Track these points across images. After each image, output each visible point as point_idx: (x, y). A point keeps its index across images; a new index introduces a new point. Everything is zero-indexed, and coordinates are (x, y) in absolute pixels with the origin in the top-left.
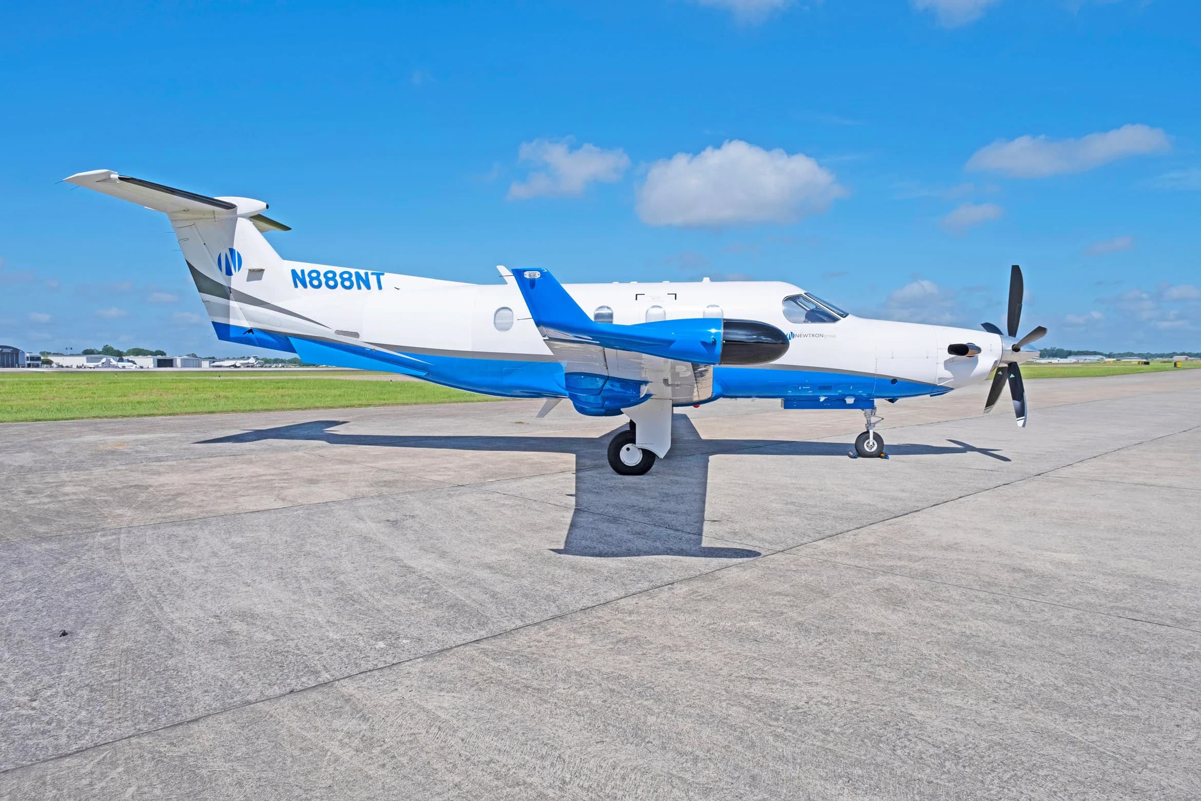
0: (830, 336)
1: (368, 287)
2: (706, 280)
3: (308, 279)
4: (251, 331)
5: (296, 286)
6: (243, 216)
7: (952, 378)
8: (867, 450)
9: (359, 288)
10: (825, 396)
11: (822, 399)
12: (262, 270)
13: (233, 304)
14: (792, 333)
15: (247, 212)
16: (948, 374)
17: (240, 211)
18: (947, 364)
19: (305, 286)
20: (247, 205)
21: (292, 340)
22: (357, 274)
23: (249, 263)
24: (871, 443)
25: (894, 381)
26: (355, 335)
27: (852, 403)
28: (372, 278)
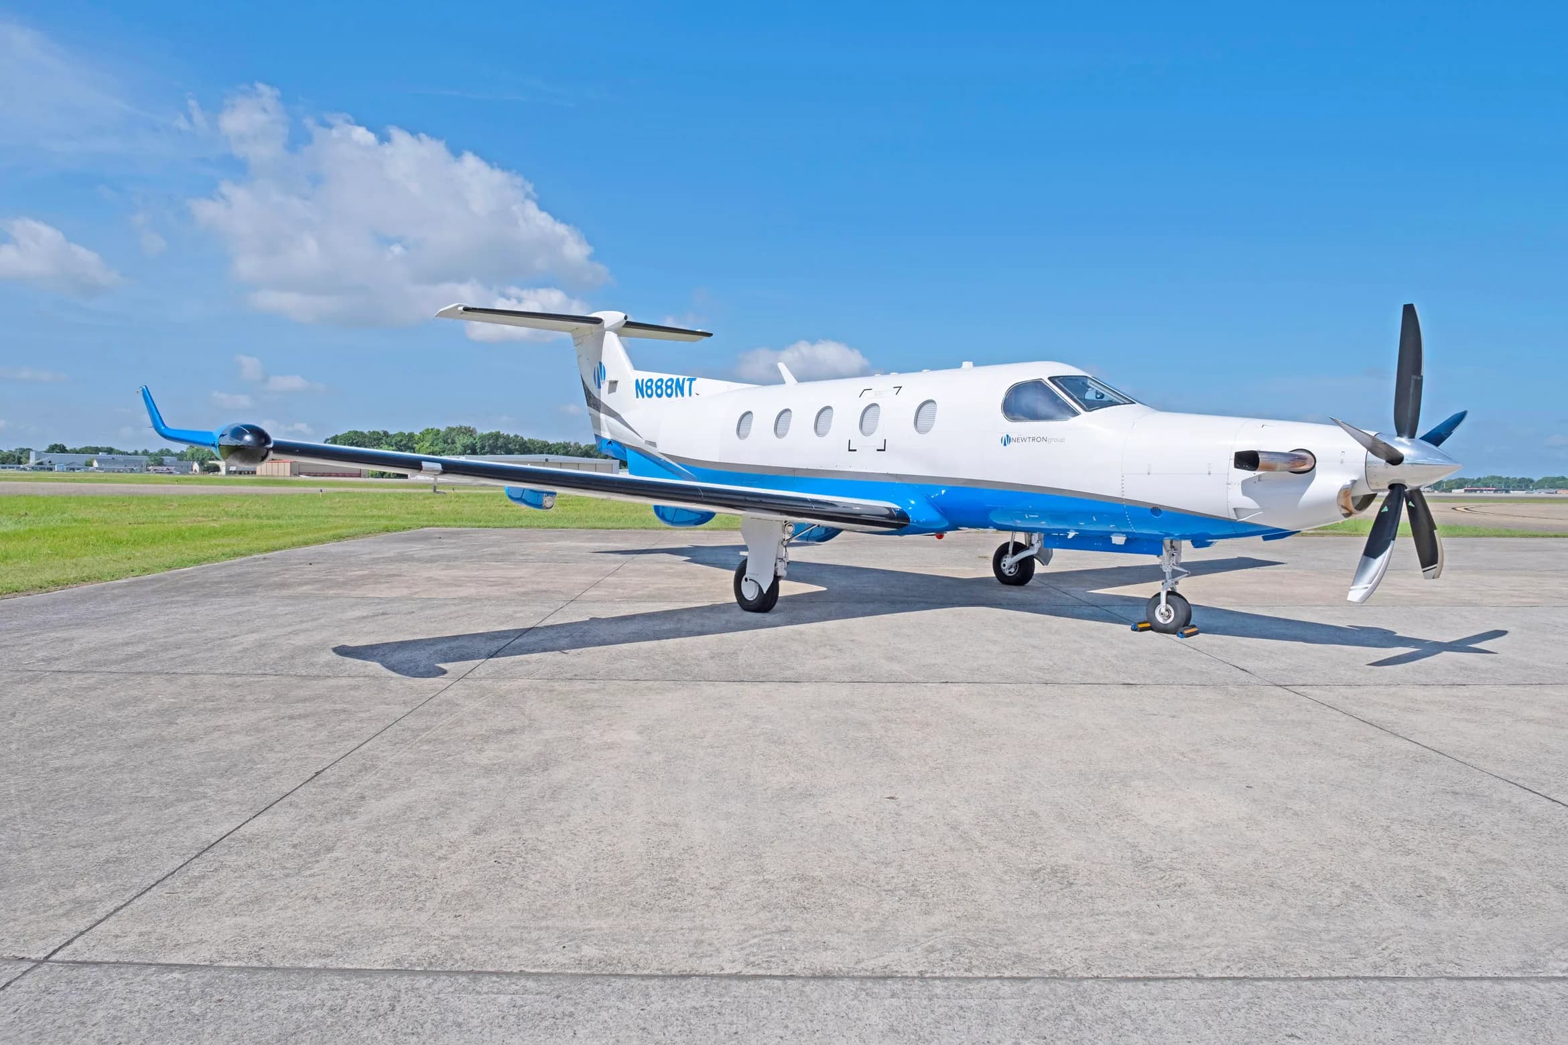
0: (1057, 440)
1: (683, 395)
2: (967, 365)
3: (645, 388)
4: (610, 442)
5: (637, 397)
6: (610, 329)
7: (1257, 510)
8: (1160, 619)
9: (677, 396)
10: (1076, 531)
11: (1071, 535)
12: (616, 382)
13: (602, 416)
14: (1007, 436)
15: (613, 323)
16: (1248, 502)
17: (607, 324)
18: (1246, 487)
19: (643, 396)
20: (613, 317)
21: (628, 450)
22: (678, 380)
23: (610, 376)
24: (1163, 610)
25: (1156, 510)
26: (654, 444)
27: (1123, 543)
28: (687, 384)
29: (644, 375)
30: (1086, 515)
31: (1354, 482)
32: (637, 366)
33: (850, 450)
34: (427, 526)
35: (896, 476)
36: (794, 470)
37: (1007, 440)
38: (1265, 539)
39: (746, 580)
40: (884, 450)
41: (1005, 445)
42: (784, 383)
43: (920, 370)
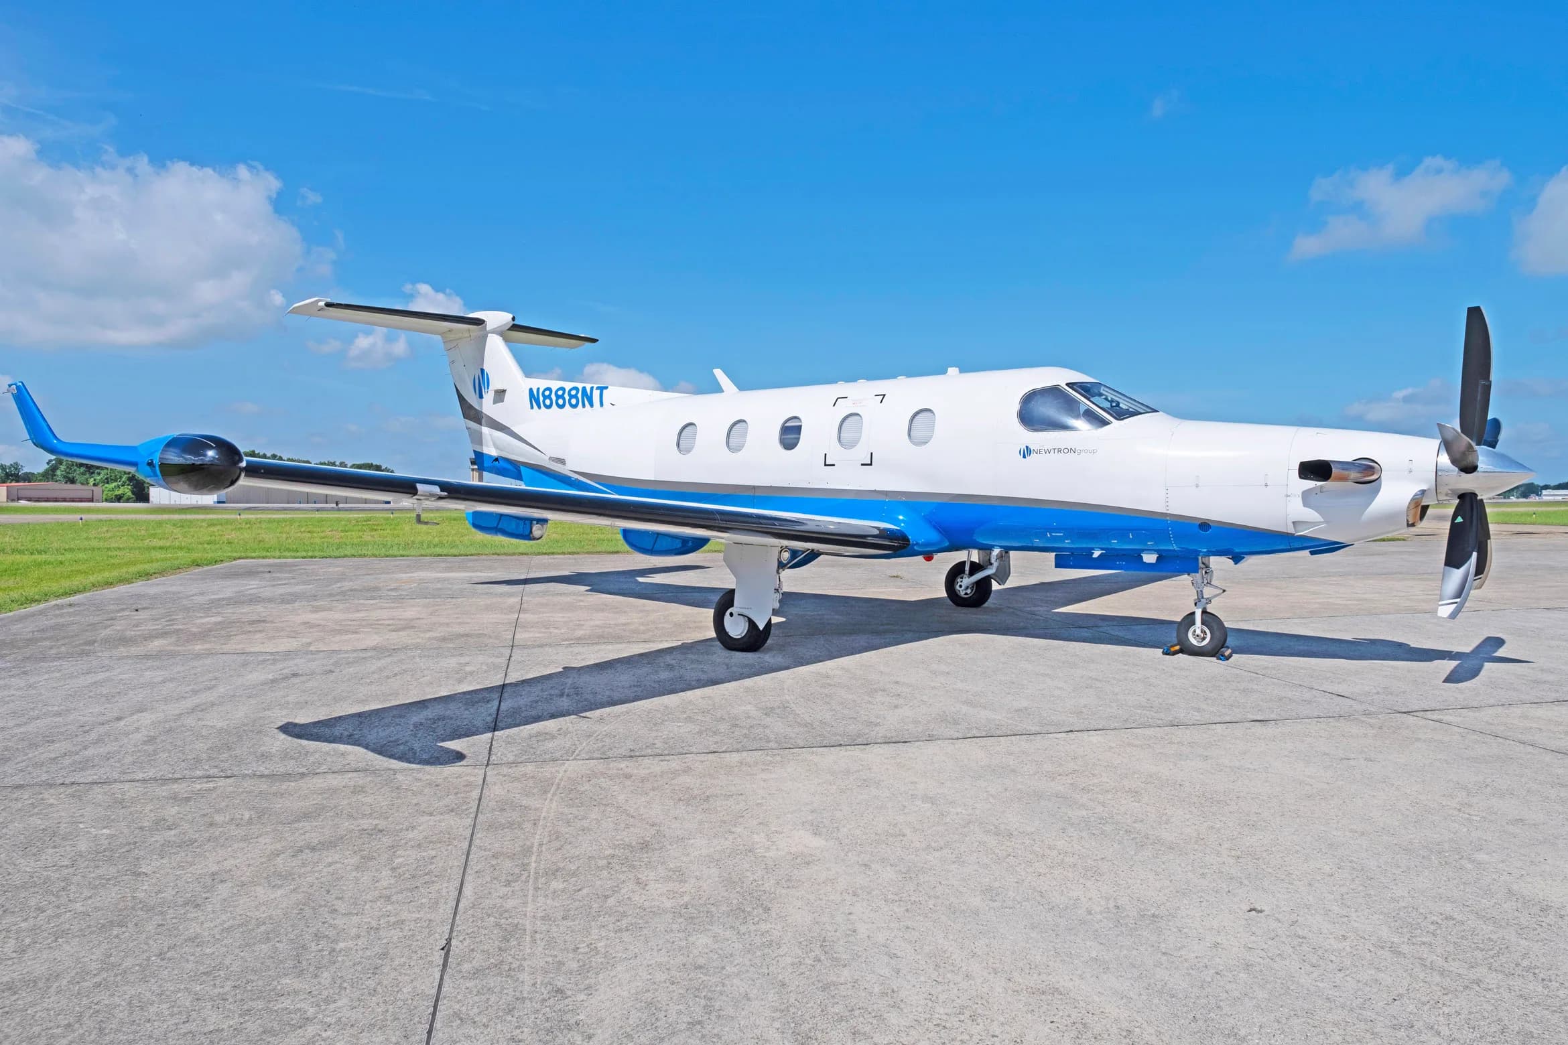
0: (1087, 451)
1: (592, 405)
2: (953, 371)
3: (541, 398)
4: (496, 460)
5: (532, 407)
6: (493, 332)
7: (1320, 523)
8: (1194, 641)
9: (584, 406)
10: (1102, 549)
11: (1096, 554)
12: (504, 391)
13: (485, 430)
14: (1027, 447)
15: (495, 326)
16: (1311, 515)
17: (490, 326)
18: (1306, 495)
19: (539, 407)
20: (496, 319)
21: (522, 469)
22: (584, 389)
23: (495, 384)
24: (1198, 632)
25: (1204, 525)
26: (562, 461)
27: (1154, 561)
28: (596, 393)
29: (540, 384)
30: (1122, 533)
31: (1423, 492)
32: (528, 374)
33: (826, 465)
34: (239, 558)
35: (886, 493)
36: (754, 487)
37: (1027, 452)
38: (1312, 553)
39: (731, 615)
40: (871, 464)
41: (1024, 457)
42: (723, 391)
43: (894, 377)
